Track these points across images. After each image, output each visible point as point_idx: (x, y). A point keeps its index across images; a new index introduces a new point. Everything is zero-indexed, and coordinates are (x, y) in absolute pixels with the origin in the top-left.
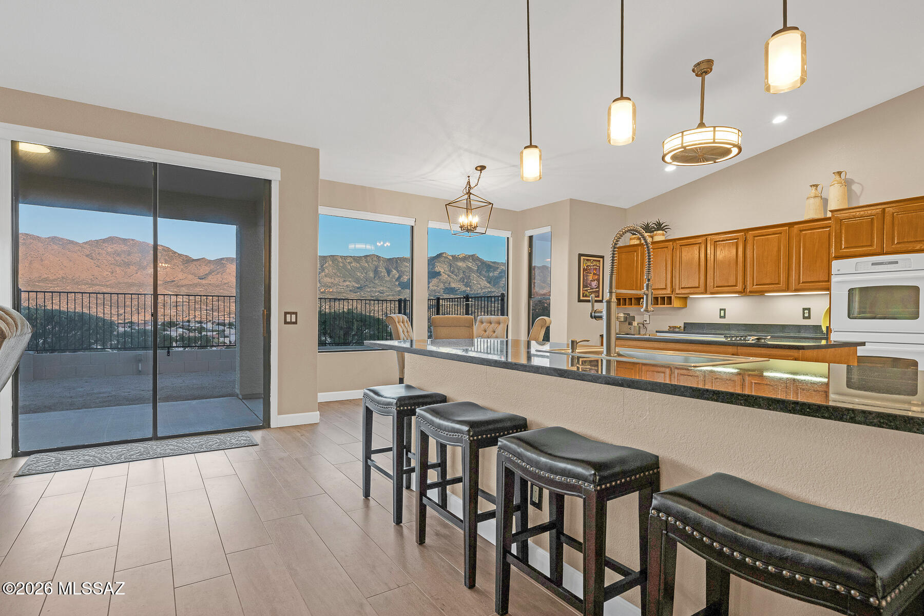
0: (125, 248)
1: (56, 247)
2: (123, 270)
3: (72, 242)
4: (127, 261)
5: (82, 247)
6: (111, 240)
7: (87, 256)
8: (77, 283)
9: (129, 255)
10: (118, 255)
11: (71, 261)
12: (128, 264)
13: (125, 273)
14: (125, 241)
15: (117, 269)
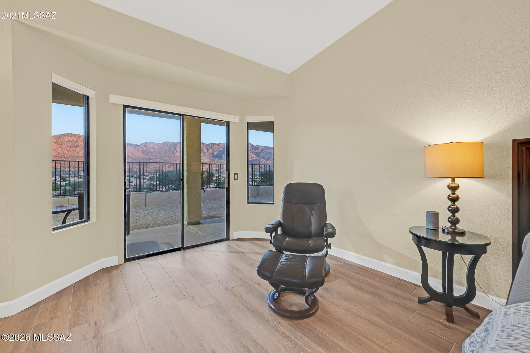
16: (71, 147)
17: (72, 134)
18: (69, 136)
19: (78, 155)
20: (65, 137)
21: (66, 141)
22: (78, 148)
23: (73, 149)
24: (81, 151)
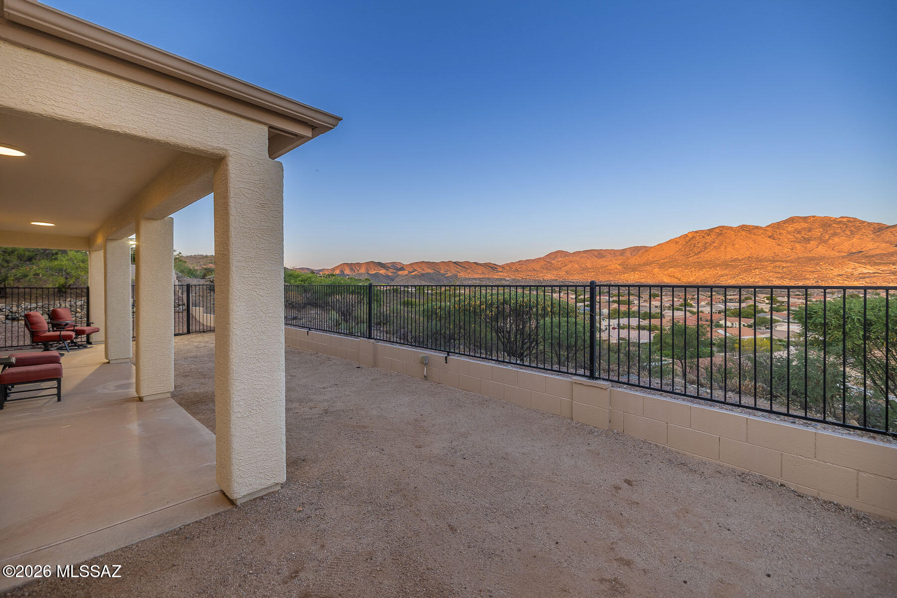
0: (806, 225)
1: (744, 233)
2: (803, 246)
3: (757, 227)
4: (807, 237)
5: (765, 230)
6: (792, 220)
7: (769, 237)
8: (761, 261)
9: (810, 230)
10: (799, 232)
11: (755, 243)
12: (808, 240)
13: (805, 248)
14: (805, 219)
15: (798, 246)
16: (798, 242)
17: (800, 218)
18: (796, 222)
19: (811, 255)
20: (787, 225)
21: (788, 233)
22: (812, 242)
23: (802, 244)
24: (818, 247)
